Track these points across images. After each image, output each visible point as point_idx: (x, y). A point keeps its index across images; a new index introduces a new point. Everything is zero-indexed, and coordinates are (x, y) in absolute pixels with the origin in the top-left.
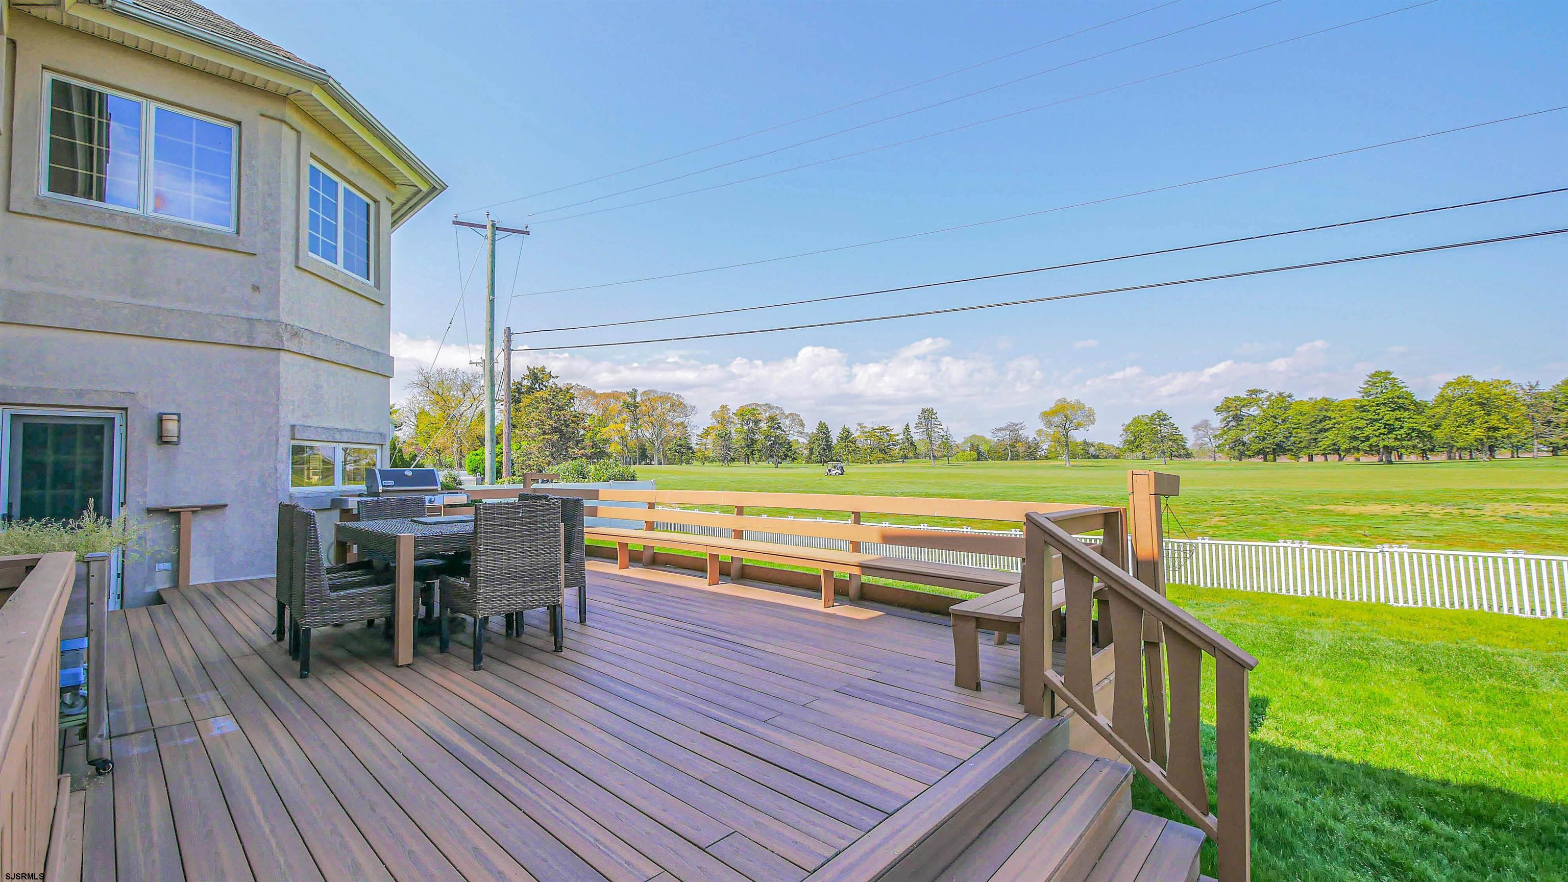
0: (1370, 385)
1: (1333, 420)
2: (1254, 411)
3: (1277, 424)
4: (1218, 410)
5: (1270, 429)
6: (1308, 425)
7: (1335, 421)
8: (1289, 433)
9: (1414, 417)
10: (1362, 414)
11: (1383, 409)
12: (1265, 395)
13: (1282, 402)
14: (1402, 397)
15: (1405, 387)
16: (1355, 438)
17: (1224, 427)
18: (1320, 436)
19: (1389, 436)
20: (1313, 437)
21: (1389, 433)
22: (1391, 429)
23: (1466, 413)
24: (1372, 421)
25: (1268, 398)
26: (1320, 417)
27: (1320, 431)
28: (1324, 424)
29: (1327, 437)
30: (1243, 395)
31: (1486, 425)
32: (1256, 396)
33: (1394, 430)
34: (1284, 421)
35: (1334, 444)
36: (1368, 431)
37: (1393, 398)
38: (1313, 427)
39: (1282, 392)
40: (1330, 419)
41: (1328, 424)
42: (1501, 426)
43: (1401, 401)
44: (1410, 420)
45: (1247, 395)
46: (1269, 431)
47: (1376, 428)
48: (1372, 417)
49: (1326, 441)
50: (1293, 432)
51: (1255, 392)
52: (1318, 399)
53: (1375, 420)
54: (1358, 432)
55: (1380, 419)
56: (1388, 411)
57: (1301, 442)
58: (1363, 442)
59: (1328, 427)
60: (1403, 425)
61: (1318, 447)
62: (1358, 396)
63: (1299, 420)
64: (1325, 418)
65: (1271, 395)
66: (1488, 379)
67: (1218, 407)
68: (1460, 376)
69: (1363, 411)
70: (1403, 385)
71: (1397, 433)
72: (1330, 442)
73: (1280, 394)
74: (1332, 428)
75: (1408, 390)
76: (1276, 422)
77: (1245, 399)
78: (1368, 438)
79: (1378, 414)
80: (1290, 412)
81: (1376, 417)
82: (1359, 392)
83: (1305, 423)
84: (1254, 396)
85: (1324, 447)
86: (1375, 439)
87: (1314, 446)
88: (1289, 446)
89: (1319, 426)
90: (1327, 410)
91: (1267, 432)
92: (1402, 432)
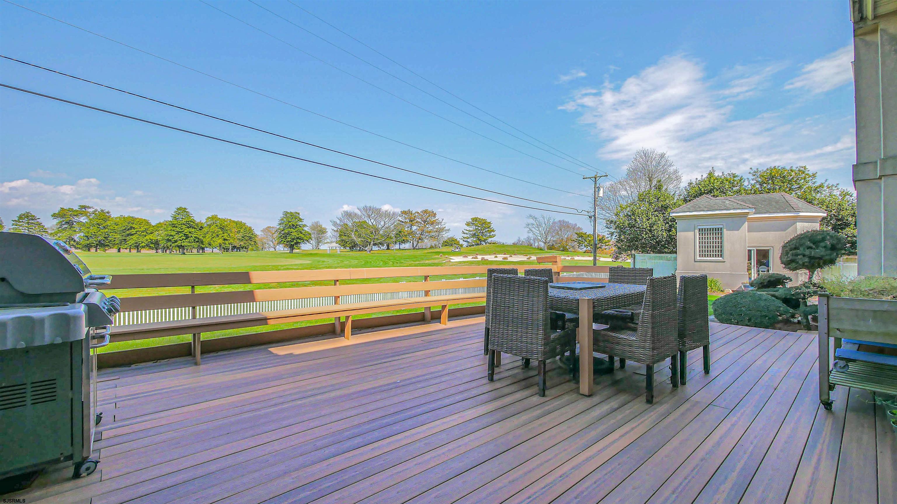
0: (177, 214)
1: (136, 230)
2: (83, 219)
3: (100, 229)
4: (54, 216)
5: (95, 232)
6: (121, 231)
7: (137, 230)
8: (107, 235)
9: (197, 232)
10: (173, 228)
11: (184, 227)
12: (91, 210)
13: (103, 216)
14: (192, 222)
15: (193, 217)
16: (169, 240)
17: (59, 228)
18: (128, 238)
19: (187, 240)
20: (124, 238)
21: (186, 239)
22: (187, 237)
23: (216, 232)
24: (178, 232)
25: (94, 213)
26: (128, 227)
27: (128, 235)
28: (130, 231)
29: (132, 239)
30: (76, 208)
31: (223, 238)
32: (86, 210)
33: (188, 237)
34: (104, 227)
35: (136, 243)
36: (176, 237)
37: (188, 221)
38: (124, 232)
39: (103, 209)
40: (134, 228)
41: (133, 231)
42: (228, 239)
43: (192, 223)
44: (195, 233)
45: (79, 209)
46: (94, 233)
47: (180, 236)
48: (178, 230)
49: (131, 241)
50: (110, 234)
51: (85, 207)
52: (126, 216)
53: (180, 232)
54: (171, 238)
55: (182, 232)
56: (186, 228)
57: (115, 240)
58: (174, 243)
59: (133, 233)
60: (192, 236)
61: (126, 244)
62: (170, 219)
63: (114, 227)
64: (132, 228)
65: (96, 210)
66: (224, 218)
67: (55, 214)
68: (213, 215)
69: (174, 227)
70: (192, 216)
71: (190, 239)
72: (134, 242)
73: (102, 211)
74: (135, 234)
75: (194, 218)
76: (99, 228)
77: (78, 211)
78: (176, 241)
79: (182, 229)
80: (108, 223)
81: (181, 230)
82: (172, 217)
83: (120, 229)
84: (84, 210)
85: (130, 244)
86: (180, 242)
87: (124, 243)
88: (107, 243)
89: (128, 232)
90: (133, 224)
91: (93, 233)
92: (192, 239)
